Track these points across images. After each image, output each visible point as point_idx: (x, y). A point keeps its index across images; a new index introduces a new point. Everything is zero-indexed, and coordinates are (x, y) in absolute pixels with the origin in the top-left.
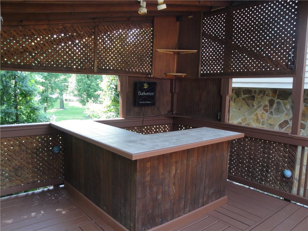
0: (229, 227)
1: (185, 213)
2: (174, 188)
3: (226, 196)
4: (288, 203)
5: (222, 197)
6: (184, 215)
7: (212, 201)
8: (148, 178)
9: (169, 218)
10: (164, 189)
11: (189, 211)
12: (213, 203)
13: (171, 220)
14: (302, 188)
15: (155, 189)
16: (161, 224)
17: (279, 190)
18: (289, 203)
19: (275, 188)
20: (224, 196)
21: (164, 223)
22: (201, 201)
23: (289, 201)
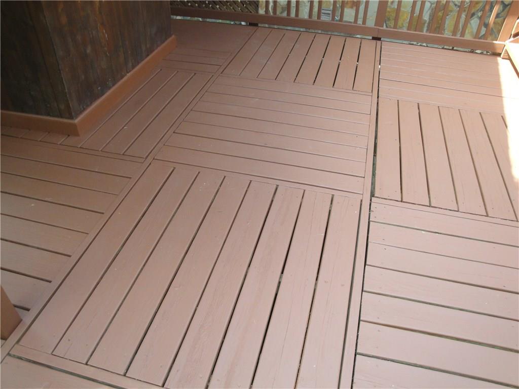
0: (195, 74)
1: (128, 71)
2: (104, 31)
3: (173, 36)
4: (255, 28)
5: (169, 38)
6: (129, 75)
7: (158, 46)
8: (64, 20)
9: (110, 84)
10: (91, 36)
11: (133, 67)
12: (159, 48)
13: (113, 85)
14: (262, 9)
15: (79, 38)
16: (103, 95)
17: (242, 13)
18: (257, 27)
19: (235, 11)
20: (170, 36)
21: (107, 92)
22: (144, 48)
23: (256, 25)
